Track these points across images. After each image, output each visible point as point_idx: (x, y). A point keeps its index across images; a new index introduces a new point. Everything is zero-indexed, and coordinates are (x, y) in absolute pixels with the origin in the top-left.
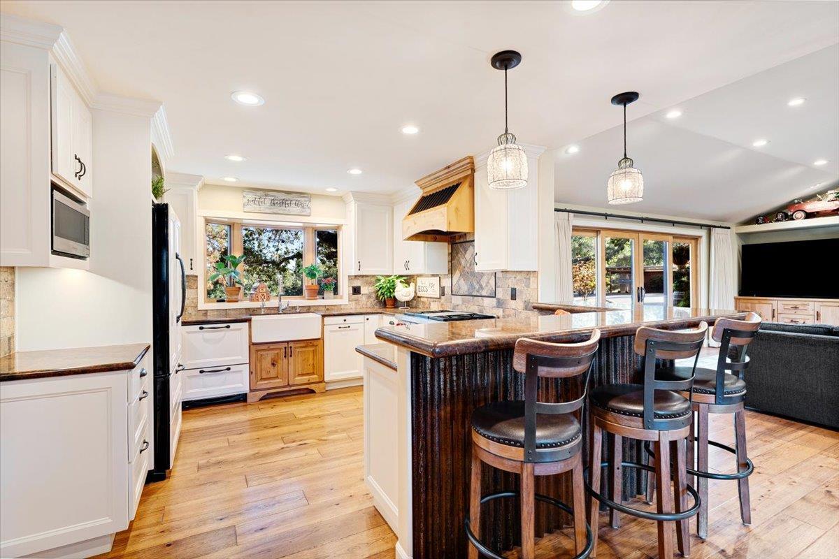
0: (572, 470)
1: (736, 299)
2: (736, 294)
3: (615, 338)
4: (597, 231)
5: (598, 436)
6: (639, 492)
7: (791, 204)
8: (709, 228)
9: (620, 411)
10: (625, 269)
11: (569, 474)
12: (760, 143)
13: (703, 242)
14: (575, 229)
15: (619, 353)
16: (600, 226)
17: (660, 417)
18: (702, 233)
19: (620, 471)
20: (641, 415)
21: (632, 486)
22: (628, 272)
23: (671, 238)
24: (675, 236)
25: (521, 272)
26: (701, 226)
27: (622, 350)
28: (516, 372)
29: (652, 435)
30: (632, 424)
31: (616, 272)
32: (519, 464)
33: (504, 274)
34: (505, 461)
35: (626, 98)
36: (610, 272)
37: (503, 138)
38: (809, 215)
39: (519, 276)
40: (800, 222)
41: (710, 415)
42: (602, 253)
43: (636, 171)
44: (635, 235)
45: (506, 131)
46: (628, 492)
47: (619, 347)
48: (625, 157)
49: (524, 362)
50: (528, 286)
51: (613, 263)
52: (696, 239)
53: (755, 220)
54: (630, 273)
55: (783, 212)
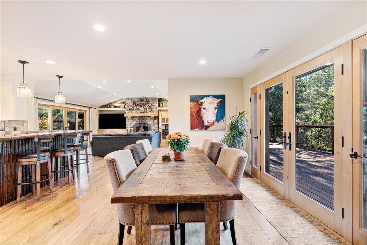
0: (48, 162)
1: (98, 130)
2: (98, 129)
3: (57, 136)
4: (49, 106)
5: (54, 159)
6: (64, 176)
7: (111, 103)
8: (90, 108)
9: (59, 151)
10: (60, 120)
11: (47, 163)
12: (100, 87)
13: (88, 112)
14: (39, 105)
15: (59, 141)
16: (50, 105)
17: (68, 151)
18: (88, 109)
19: (59, 168)
20: (64, 151)
21: (63, 175)
22: (62, 121)
23: (77, 110)
24: (79, 110)
25: (19, 121)
26: (87, 107)
27: (60, 141)
28: (35, 142)
29: (66, 155)
30: (62, 153)
31: (56, 122)
32: (36, 162)
33: (10, 122)
34: (31, 162)
35: (60, 77)
36: (54, 121)
37: (23, 84)
38: (115, 107)
39: (18, 123)
40: (113, 109)
41: (80, 151)
42: (51, 114)
43: (63, 96)
44: (65, 109)
45: (24, 82)
46: (62, 176)
47: (59, 140)
48: (60, 92)
49: (37, 139)
50: (23, 126)
51: (55, 118)
52: (86, 111)
53: (102, 107)
54: (63, 122)
55: (109, 105)
